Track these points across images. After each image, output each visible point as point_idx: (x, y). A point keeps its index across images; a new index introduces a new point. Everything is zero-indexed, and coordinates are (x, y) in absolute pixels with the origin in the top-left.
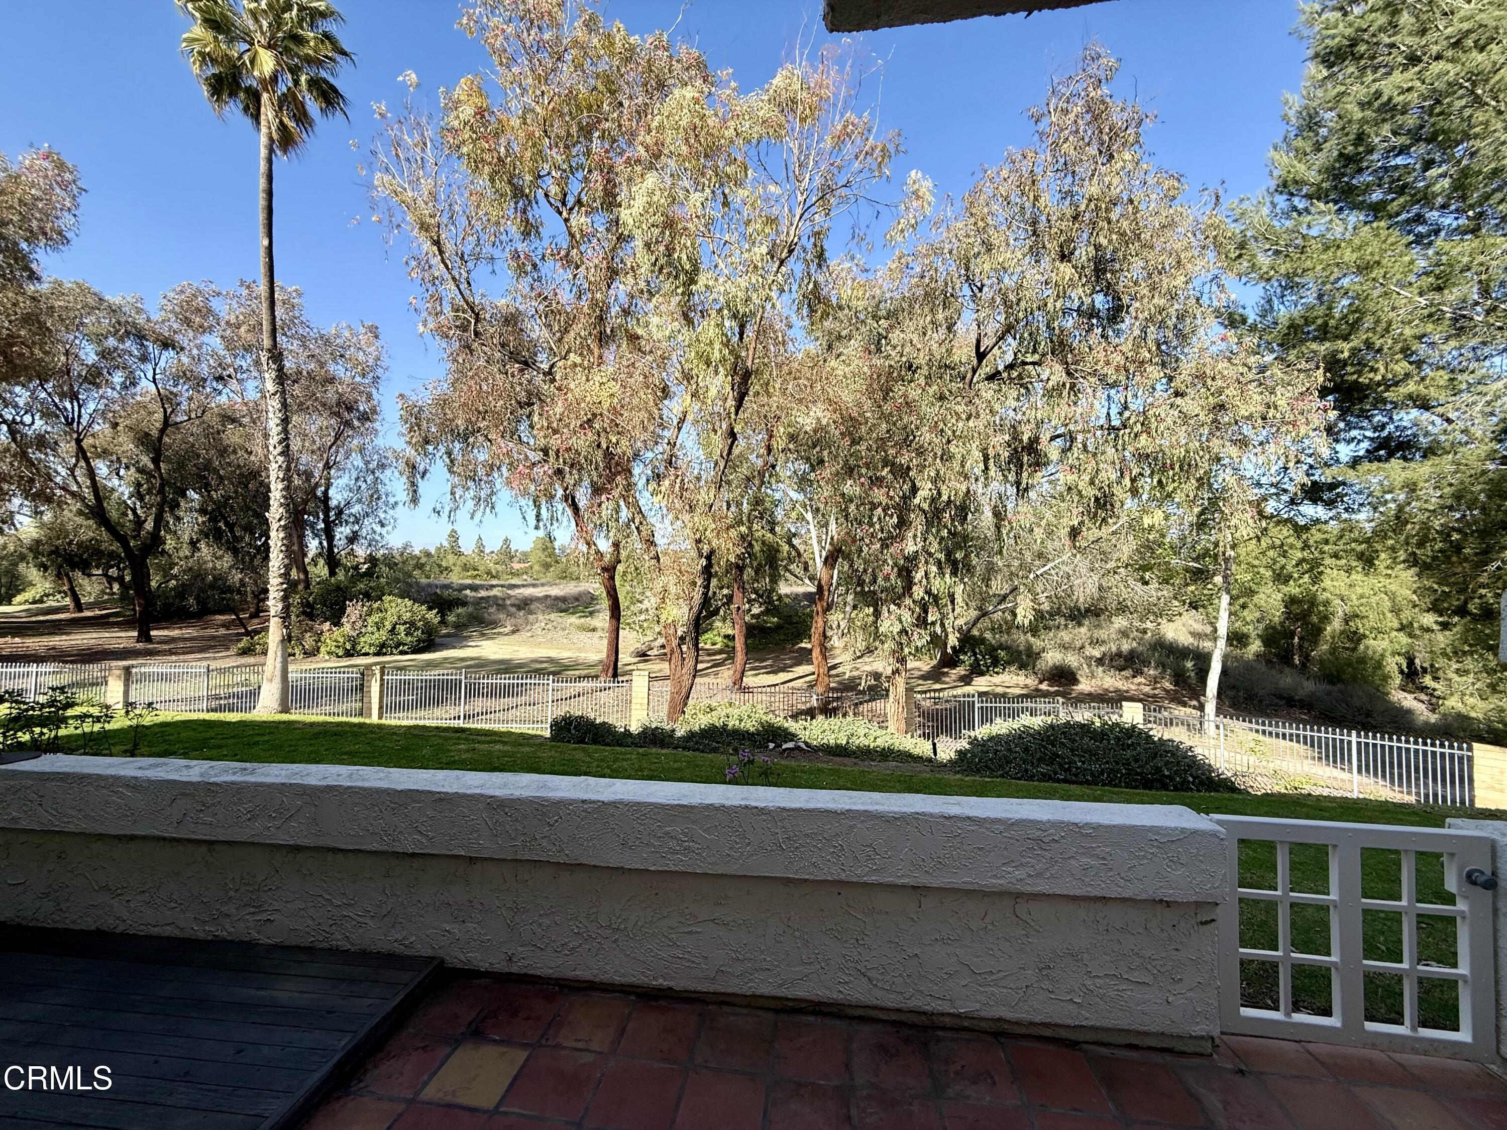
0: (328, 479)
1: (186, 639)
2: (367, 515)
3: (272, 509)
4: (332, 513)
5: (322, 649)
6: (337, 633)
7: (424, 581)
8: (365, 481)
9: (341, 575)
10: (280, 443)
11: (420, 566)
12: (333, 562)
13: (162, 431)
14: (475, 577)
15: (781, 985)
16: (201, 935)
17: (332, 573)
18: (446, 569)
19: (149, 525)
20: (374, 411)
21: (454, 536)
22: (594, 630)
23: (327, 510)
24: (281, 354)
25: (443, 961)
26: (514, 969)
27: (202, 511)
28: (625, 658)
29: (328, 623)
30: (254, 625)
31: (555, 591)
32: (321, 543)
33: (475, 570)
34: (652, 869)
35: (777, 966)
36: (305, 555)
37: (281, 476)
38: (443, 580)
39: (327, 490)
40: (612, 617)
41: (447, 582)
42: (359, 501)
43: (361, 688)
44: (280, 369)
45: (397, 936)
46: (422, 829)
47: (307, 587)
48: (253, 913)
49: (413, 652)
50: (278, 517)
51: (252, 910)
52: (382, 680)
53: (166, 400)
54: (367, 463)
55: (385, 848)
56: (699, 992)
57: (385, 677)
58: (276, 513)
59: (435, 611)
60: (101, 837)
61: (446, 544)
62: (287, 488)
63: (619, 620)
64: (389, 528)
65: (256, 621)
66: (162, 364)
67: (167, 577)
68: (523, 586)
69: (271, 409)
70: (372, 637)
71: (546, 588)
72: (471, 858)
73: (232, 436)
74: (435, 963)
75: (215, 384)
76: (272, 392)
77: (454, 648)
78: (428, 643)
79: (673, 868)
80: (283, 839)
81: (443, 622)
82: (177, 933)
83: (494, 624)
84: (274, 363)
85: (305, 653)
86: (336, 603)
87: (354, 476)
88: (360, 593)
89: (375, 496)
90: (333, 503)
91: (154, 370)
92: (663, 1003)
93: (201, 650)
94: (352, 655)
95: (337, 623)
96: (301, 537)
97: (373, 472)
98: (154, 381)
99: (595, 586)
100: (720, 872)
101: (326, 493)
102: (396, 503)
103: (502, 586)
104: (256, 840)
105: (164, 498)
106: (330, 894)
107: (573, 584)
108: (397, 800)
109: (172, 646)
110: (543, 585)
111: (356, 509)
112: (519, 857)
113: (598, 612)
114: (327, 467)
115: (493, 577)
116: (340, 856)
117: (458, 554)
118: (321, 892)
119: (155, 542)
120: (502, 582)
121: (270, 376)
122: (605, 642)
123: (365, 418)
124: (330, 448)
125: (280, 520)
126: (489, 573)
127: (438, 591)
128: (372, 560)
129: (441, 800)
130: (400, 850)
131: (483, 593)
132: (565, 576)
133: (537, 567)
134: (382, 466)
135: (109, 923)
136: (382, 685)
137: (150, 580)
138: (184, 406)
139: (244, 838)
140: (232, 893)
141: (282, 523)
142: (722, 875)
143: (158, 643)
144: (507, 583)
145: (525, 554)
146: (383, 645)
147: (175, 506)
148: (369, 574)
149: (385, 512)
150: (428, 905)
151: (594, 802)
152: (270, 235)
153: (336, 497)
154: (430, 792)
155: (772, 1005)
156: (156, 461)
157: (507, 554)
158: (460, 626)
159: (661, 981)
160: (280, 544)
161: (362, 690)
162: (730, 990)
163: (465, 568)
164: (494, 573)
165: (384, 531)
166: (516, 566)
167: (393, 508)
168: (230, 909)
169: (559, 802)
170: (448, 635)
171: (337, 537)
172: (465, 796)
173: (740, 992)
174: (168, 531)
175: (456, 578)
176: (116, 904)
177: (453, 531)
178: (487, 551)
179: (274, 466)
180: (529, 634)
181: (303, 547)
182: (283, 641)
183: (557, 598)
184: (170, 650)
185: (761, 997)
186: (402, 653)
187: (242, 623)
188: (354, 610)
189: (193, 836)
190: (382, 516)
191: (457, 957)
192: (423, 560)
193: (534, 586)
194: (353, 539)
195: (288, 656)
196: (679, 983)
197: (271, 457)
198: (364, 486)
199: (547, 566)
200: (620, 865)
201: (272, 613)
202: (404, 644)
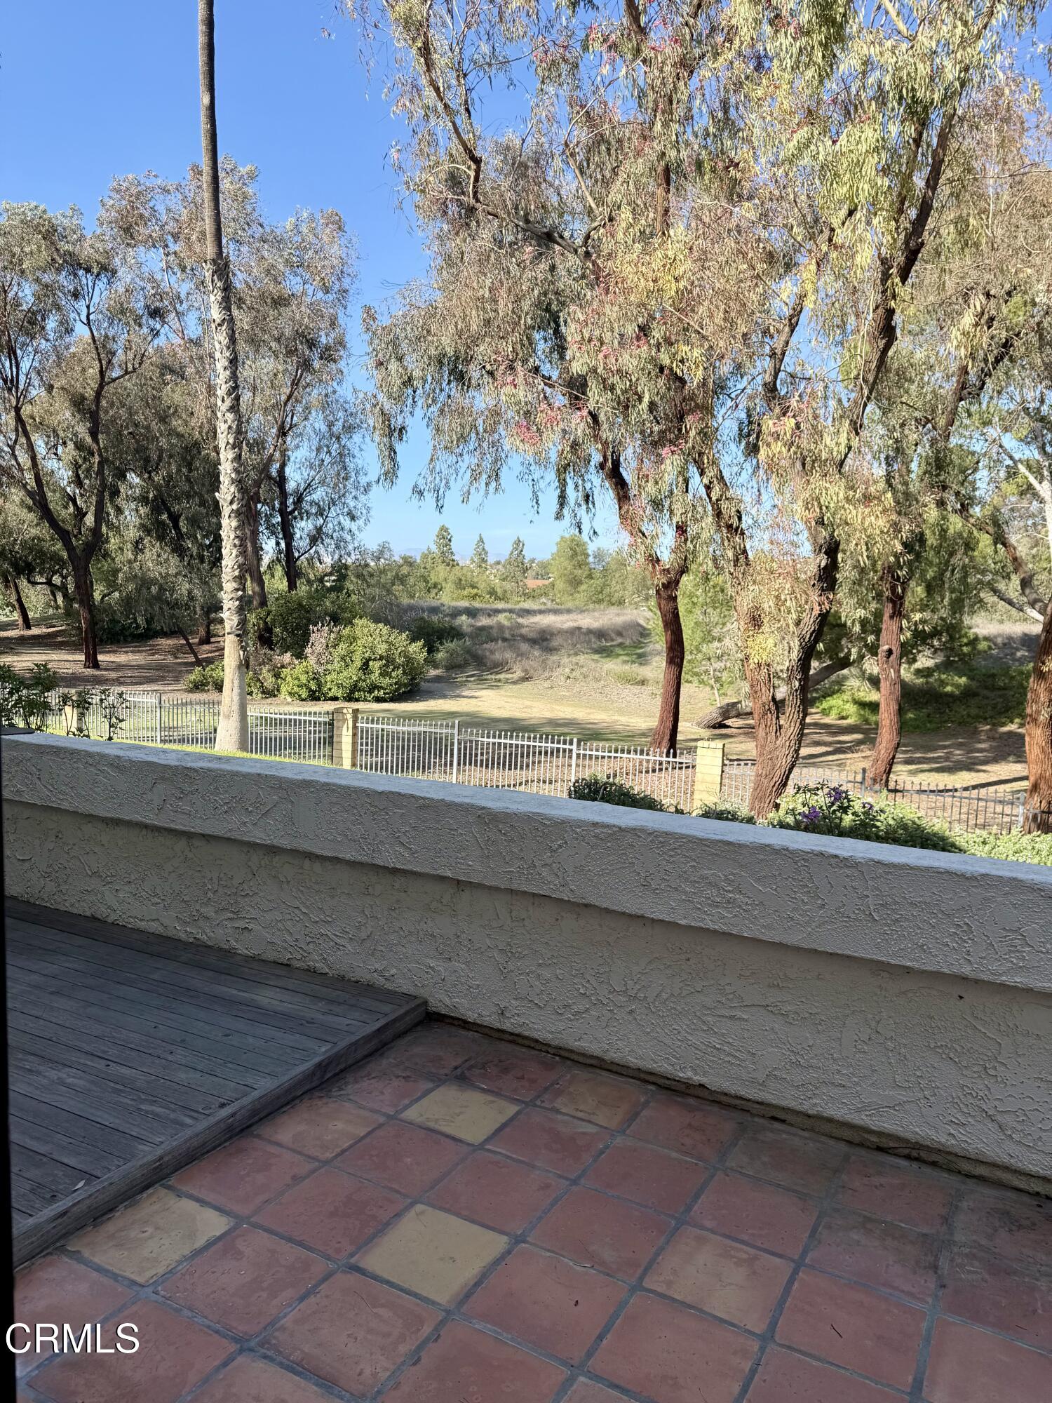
0: (284, 453)
1: (132, 667)
2: (333, 502)
3: (223, 487)
4: (290, 501)
5: (284, 689)
6: (300, 667)
7: (405, 601)
8: (329, 452)
9: (302, 589)
10: (229, 394)
11: (401, 579)
12: (293, 574)
13: (98, 394)
14: (474, 597)
15: (859, 1110)
16: (183, 936)
17: (292, 585)
18: (435, 586)
19: (90, 520)
20: (341, 343)
21: (444, 537)
22: (643, 682)
23: (284, 495)
24: (227, 265)
25: (426, 1003)
26: (507, 1026)
27: (144, 500)
28: (686, 729)
29: (288, 654)
30: (205, 651)
31: (588, 621)
32: (278, 544)
33: (473, 587)
34: (683, 922)
35: (857, 1084)
36: (259, 559)
37: (231, 441)
38: (430, 600)
39: (283, 465)
40: (671, 661)
41: (435, 603)
42: (322, 482)
43: (330, 741)
44: (227, 288)
45: (377, 966)
46: (404, 839)
47: (263, 603)
48: (231, 919)
49: (392, 700)
50: (229, 498)
51: (231, 915)
52: (355, 727)
53: (103, 350)
54: (330, 425)
55: (363, 859)
56: (741, 1098)
57: (359, 725)
58: (227, 493)
59: (420, 643)
60: (91, 818)
61: (434, 548)
62: (238, 458)
63: (680, 666)
64: (361, 522)
65: (206, 647)
66: (96, 299)
67: (112, 585)
68: (541, 612)
69: (218, 346)
70: (340, 676)
71: (573, 616)
72: (458, 881)
73: (173, 394)
74: (418, 1002)
75: (151, 322)
76: (218, 321)
77: (444, 697)
78: (410, 691)
79: (711, 926)
80: (258, 836)
81: (430, 661)
82: (160, 930)
83: (498, 667)
84: (220, 279)
85: (263, 692)
86: (298, 627)
87: (315, 443)
88: (326, 614)
89: (344, 473)
90: (291, 486)
91: (88, 307)
92: (691, 1101)
93: (149, 680)
94: (318, 699)
95: (300, 655)
96: (255, 534)
97: (338, 438)
98: (89, 324)
99: (648, 615)
100: (777, 940)
101: (281, 471)
102: (369, 485)
103: (511, 611)
104: (234, 835)
105: (103, 481)
106: (307, 907)
107: (613, 610)
108: (376, 804)
109: (120, 674)
110: (569, 611)
111: (319, 494)
112: (515, 887)
113: (651, 654)
114: (283, 433)
115: (498, 598)
116: (317, 867)
117: (452, 564)
118: (297, 904)
119: (96, 544)
120: (509, 606)
121: (215, 298)
122: (658, 701)
123: (328, 356)
124: (285, 404)
125: (231, 503)
126: (492, 592)
127: (426, 615)
128: (340, 570)
129: (425, 807)
130: (380, 863)
131: (484, 621)
132: (602, 598)
133: (560, 585)
134: (349, 429)
135: (102, 911)
136: (354, 735)
137: (93, 591)
138: (120, 356)
139: (221, 833)
140: (210, 894)
141: (235, 507)
142: (780, 944)
143: (106, 669)
144: (518, 607)
145: (544, 566)
146: (355, 688)
147: (115, 493)
148: (337, 588)
149: (355, 498)
150: (411, 933)
151: (608, 826)
152: (211, 89)
153: (295, 477)
154: (413, 796)
155: (847, 1134)
156: (94, 434)
157: (519, 565)
158: (454, 666)
159: (690, 1074)
160: (232, 536)
161: (331, 743)
162: (783, 1103)
163: (460, 584)
164: (499, 591)
165: (354, 526)
166: (532, 583)
167: (366, 491)
168: (209, 911)
169: (563, 822)
170: (438, 679)
171: (298, 536)
172: (450, 805)
173: (799, 1108)
174: (110, 526)
175: (448, 598)
176: (107, 893)
177: (444, 529)
178: (491, 559)
179: (222, 427)
180: (547, 684)
181: (258, 549)
182: (240, 666)
183: (590, 631)
184: (118, 679)
185: (830, 1120)
186: (378, 700)
187: (191, 649)
188: (319, 637)
189: (173, 826)
190: (352, 503)
191: (441, 1001)
192: (405, 570)
193: (556, 612)
194: (316, 538)
195: (245, 694)
196: (716, 1081)
197: (219, 415)
198: (327, 460)
199: (575, 583)
200: (640, 912)
201: (228, 629)
202: (379, 688)
